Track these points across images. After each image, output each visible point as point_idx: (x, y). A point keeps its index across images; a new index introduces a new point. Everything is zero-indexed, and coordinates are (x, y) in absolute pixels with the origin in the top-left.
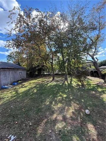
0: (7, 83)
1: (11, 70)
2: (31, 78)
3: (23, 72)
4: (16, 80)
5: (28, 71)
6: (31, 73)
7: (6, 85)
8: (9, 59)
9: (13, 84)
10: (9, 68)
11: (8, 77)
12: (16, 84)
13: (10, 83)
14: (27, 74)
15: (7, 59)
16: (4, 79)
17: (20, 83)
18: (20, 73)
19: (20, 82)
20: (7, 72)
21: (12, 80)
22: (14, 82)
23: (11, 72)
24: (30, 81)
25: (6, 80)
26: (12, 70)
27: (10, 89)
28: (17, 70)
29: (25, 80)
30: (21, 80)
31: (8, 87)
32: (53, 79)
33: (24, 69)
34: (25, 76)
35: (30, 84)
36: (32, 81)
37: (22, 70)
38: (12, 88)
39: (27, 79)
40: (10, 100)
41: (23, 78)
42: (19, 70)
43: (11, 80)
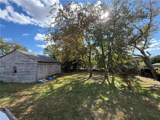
0: (42, 77)
1: (47, 64)
2: (66, 74)
3: (58, 66)
4: (51, 75)
5: (63, 65)
6: (66, 67)
7: (41, 79)
8: (45, 52)
9: (48, 78)
10: (45, 61)
11: (44, 71)
12: (51, 78)
13: (45, 77)
14: (62, 68)
15: (44, 52)
16: (40, 73)
17: (55, 78)
18: (56, 67)
19: (54, 76)
20: (44, 65)
21: (48, 75)
22: (49, 76)
23: (47, 66)
24: (65, 77)
25: (42, 74)
26: (48, 64)
27: (45, 84)
28: (52, 64)
29: (59, 75)
30: (55, 75)
31: (43, 81)
32: (91, 76)
33: (59, 63)
34: (60, 71)
35: (65, 79)
36: (67, 77)
37: (57, 64)
38: (47, 83)
39: (62, 74)
40: (45, 96)
41: (58, 72)
42: (54, 64)
43: (46, 73)
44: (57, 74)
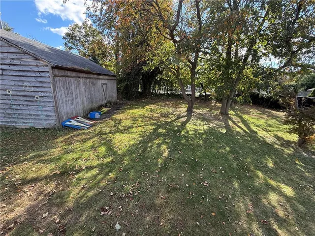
0: (74, 112)
1: (81, 75)
2: (130, 102)
3: (109, 83)
4: (95, 105)
6: (127, 87)
7: (73, 118)
8: (70, 45)
9: (89, 115)
11: (76, 95)
12: (97, 115)
13: (81, 112)
14: (118, 89)
15: (66, 44)
16: (66, 101)
17: (109, 114)
18: (104, 86)
19: (105, 110)
20: (73, 80)
21: (88, 106)
22: (92, 110)
23: (82, 81)
25: (72, 104)
26: (85, 75)
27: (86, 134)
28: (95, 76)
29: (115, 107)
30: (105, 106)
31: (79, 124)
33: (110, 76)
34: (115, 95)
35: (135, 119)
36: (136, 112)
37: (107, 77)
38: (90, 130)
41: (110, 99)
42: (101, 77)
43: (83, 103)
44: (110, 103)
